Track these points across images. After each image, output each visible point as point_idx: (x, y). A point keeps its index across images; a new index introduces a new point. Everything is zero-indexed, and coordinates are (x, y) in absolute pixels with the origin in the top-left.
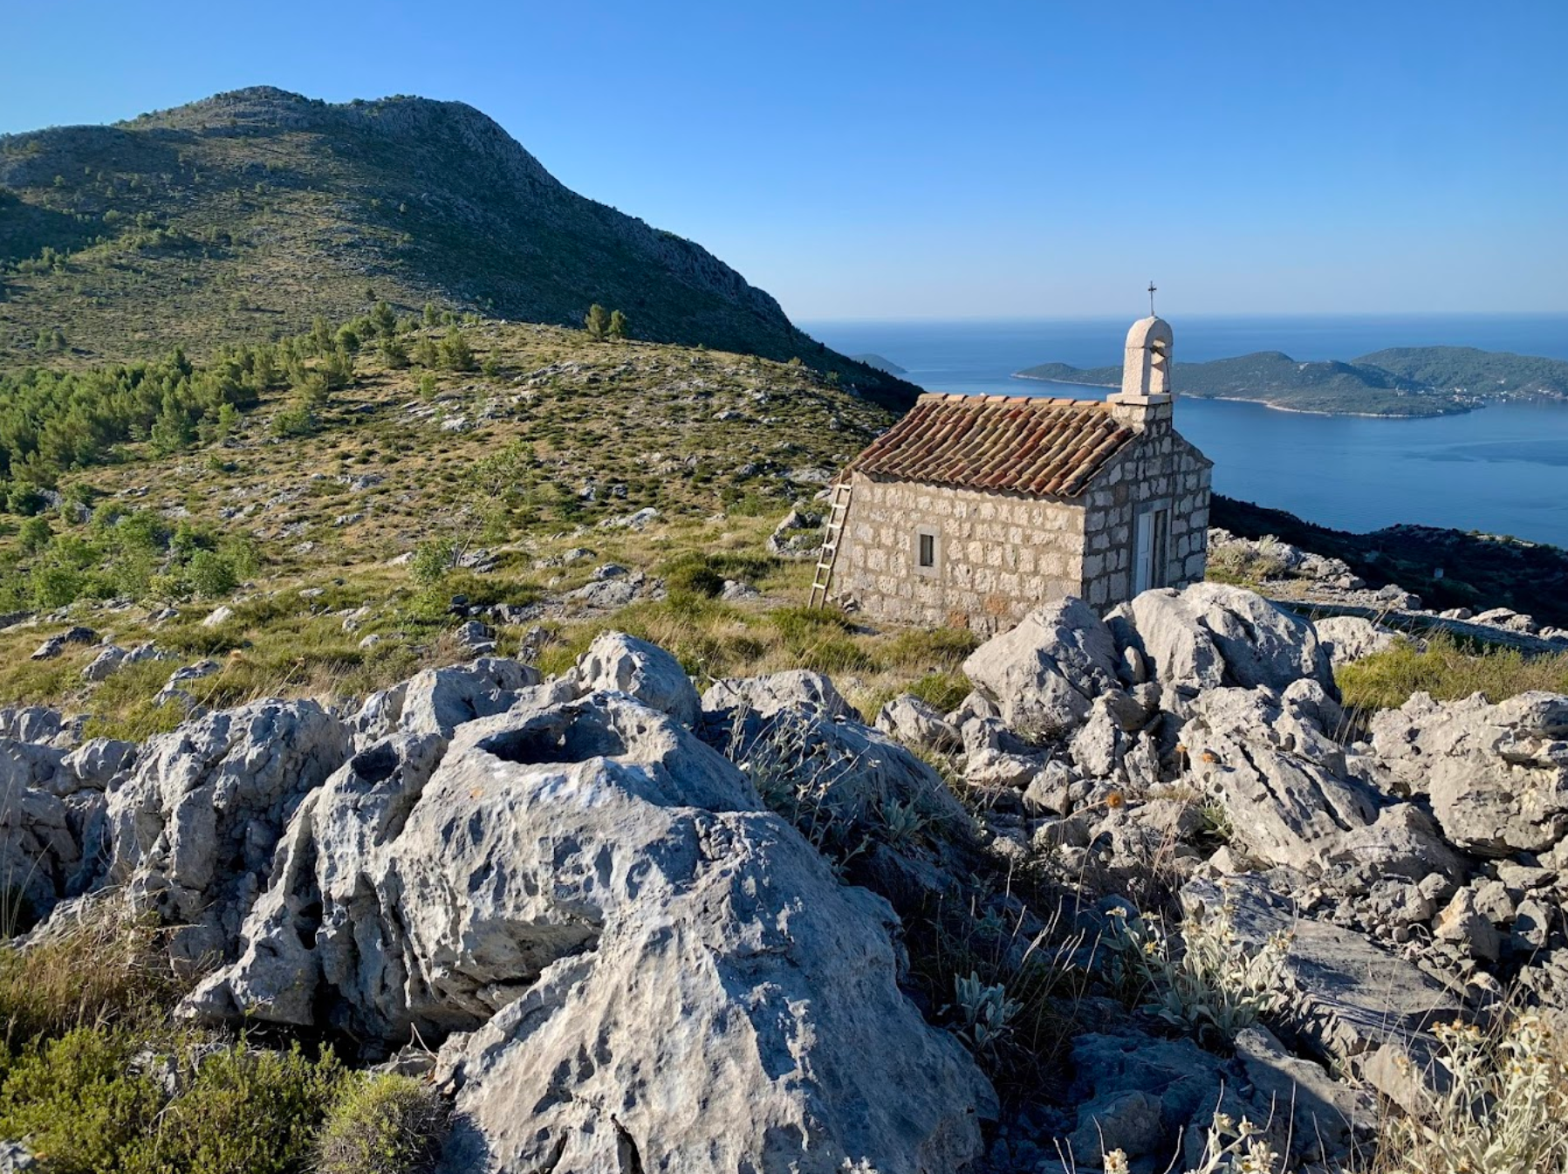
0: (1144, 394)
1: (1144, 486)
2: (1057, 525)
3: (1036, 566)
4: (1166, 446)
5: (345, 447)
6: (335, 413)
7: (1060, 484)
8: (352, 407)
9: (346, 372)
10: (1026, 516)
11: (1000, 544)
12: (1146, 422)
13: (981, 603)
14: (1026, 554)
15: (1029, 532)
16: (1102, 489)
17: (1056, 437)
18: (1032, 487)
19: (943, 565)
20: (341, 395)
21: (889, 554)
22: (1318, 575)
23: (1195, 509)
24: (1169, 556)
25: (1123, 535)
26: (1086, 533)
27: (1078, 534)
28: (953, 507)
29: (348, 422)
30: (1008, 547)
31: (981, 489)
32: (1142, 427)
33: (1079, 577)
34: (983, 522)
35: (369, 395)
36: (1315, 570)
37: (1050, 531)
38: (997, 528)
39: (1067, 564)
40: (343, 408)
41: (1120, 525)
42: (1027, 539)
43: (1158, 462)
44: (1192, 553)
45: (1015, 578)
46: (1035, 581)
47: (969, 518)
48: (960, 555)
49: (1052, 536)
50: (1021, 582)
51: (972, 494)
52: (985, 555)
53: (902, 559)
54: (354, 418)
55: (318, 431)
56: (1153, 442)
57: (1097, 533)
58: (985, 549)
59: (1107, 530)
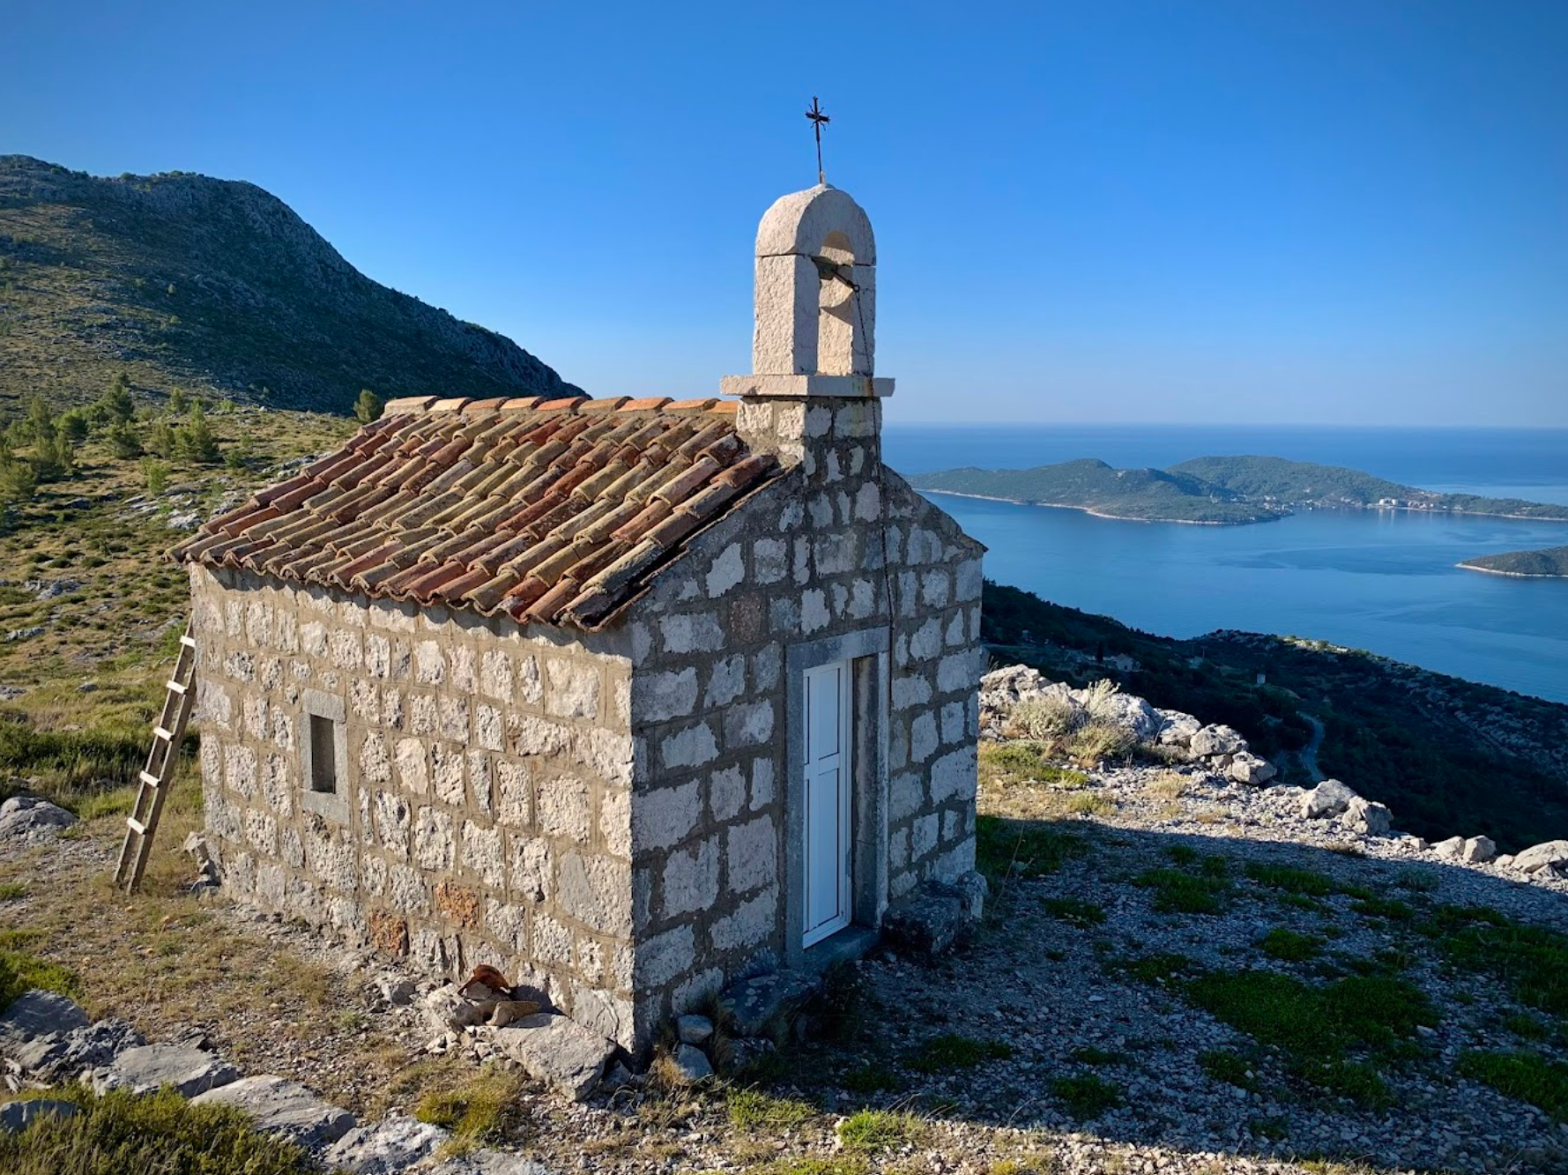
0: (799, 370)
1: (813, 601)
2: (570, 703)
3: (534, 810)
4: (868, 503)
5: (42, 548)
6: (41, 508)
7: (572, 593)
8: (64, 502)
9: (63, 462)
10: (506, 677)
11: (460, 748)
12: (806, 440)
13: (428, 889)
14: (513, 776)
15: (514, 718)
16: (685, 608)
18: (507, 604)
19: (354, 792)
20: (54, 488)
21: (257, 757)
22: (1192, 755)
23: (948, 650)
24: (889, 759)
25: (758, 723)
26: (638, 729)
27: (618, 731)
28: (365, 650)
29: (53, 518)
30: (475, 754)
31: (413, 607)
32: (800, 451)
33: (625, 851)
34: (424, 689)
35: (88, 487)
36: (1186, 745)
37: (559, 721)
38: (450, 706)
39: (598, 812)
40: (53, 502)
41: (750, 696)
42: (512, 737)
43: (849, 541)
44: (944, 749)
45: (492, 836)
46: (534, 850)
47: (395, 677)
48: (383, 772)
49: (565, 734)
50: (504, 851)
51: (399, 621)
52: (431, 774)
53: (282, 773)
54: (60, 514)
55: (15, 529)
56: (831, 490)
57: (675, 726)
58: (431, 756)
59: (708, 714)
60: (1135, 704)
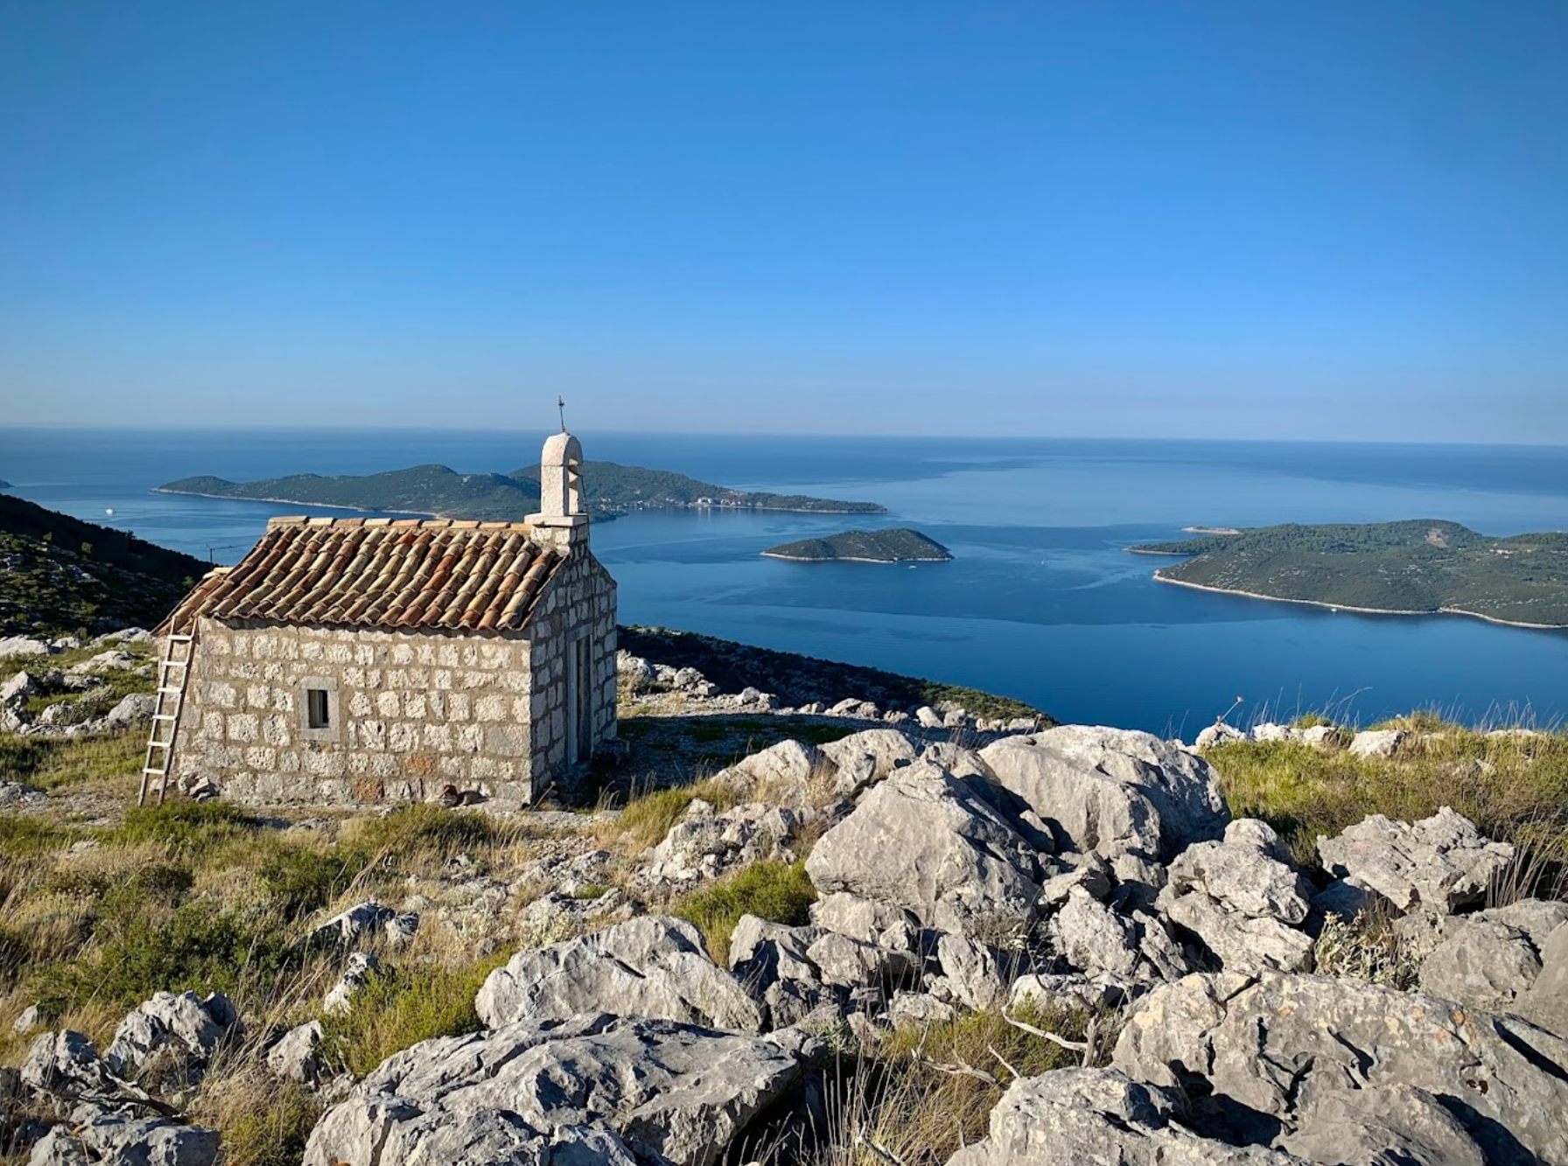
0: (566, 514)
1: (572, 611)
2: (496, 663)
3: (471, 714)
4: (585, 570)
7: (497, 616)
10: (456, 656)
11: (422, 692)
12: (572, 545)
13: (399, 764)
14: (458, 700)
15: (460, 674)
16: (542, 619)
17: (471, 564)
18: (465, 622)
19: (343, 724)
21: (261, 719)
22: (676, 685)
23: (608, 632)
24: (593, 685)
25: (559, 667)
26: (533, 669)
27: (524, 671)
28: (354, 652)
30: (434, 695)
31: (388, 628)
32: (568, 549)
33: (528, 720)
34: (398, 667)
36: (672, 681)
37: (487, 671)
38: (417, 674)
39: (511, 706)
41: (557, 656)
42: (457, 683)
43: (580, 585)
44: (608, 678)
45: (444, 730)
46: (472, 730)
47: (377, 664)
48: (367, 710)
49: (490, 677)
50: (453, 733)
51: (380, 636)
52: (402, 706)
53: (281, 723)
56: (576, 565)
57: (541, 668)
58: (402, 700)
59: (548, 664)
60: (641, 662)
